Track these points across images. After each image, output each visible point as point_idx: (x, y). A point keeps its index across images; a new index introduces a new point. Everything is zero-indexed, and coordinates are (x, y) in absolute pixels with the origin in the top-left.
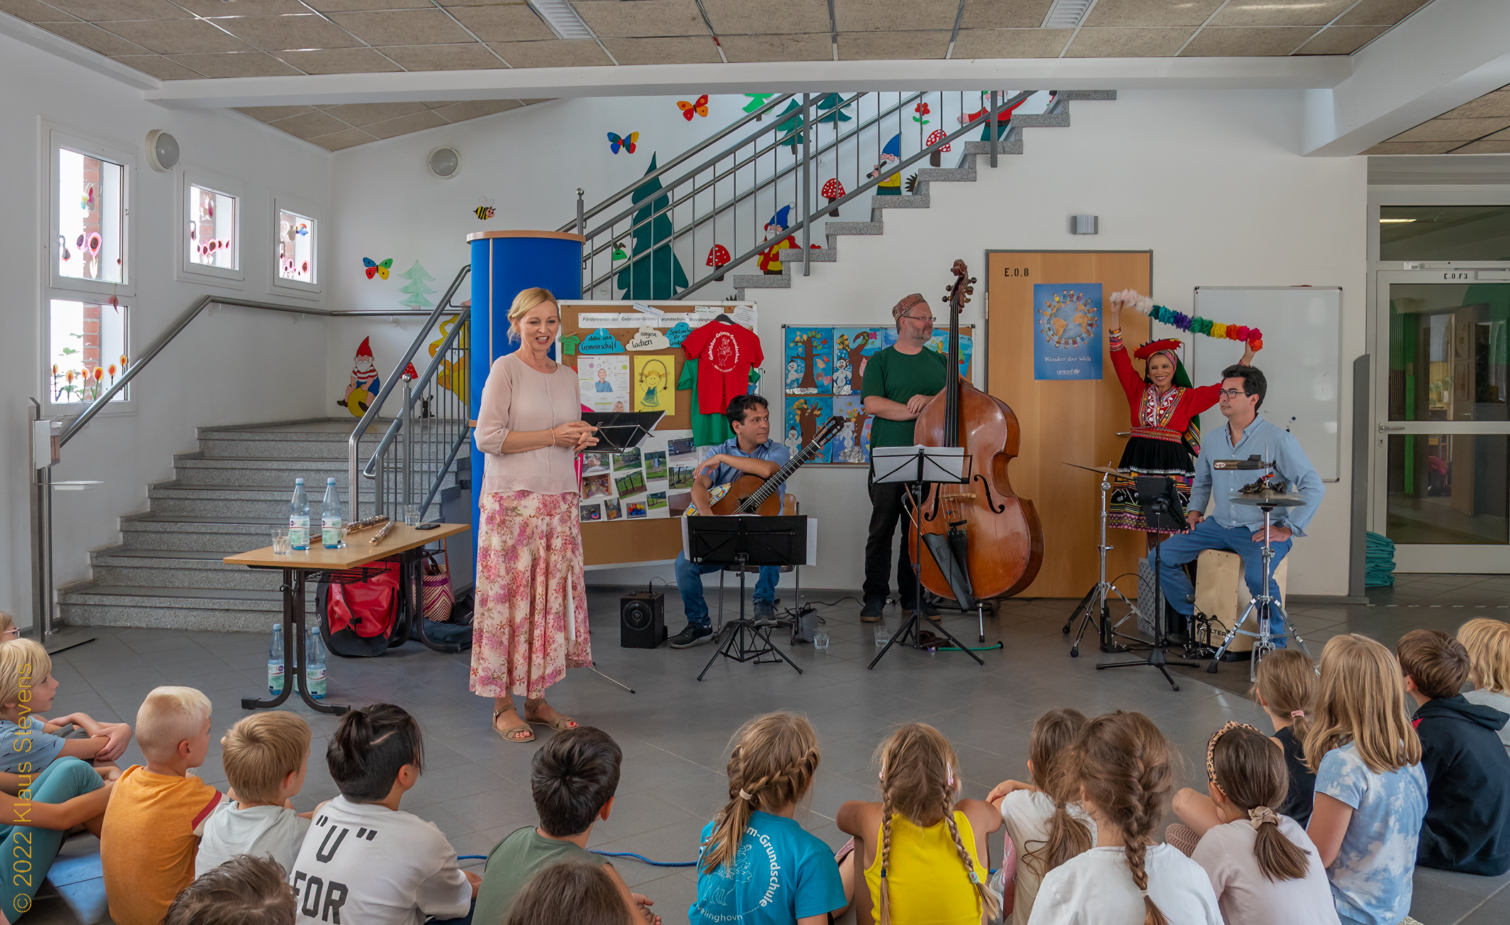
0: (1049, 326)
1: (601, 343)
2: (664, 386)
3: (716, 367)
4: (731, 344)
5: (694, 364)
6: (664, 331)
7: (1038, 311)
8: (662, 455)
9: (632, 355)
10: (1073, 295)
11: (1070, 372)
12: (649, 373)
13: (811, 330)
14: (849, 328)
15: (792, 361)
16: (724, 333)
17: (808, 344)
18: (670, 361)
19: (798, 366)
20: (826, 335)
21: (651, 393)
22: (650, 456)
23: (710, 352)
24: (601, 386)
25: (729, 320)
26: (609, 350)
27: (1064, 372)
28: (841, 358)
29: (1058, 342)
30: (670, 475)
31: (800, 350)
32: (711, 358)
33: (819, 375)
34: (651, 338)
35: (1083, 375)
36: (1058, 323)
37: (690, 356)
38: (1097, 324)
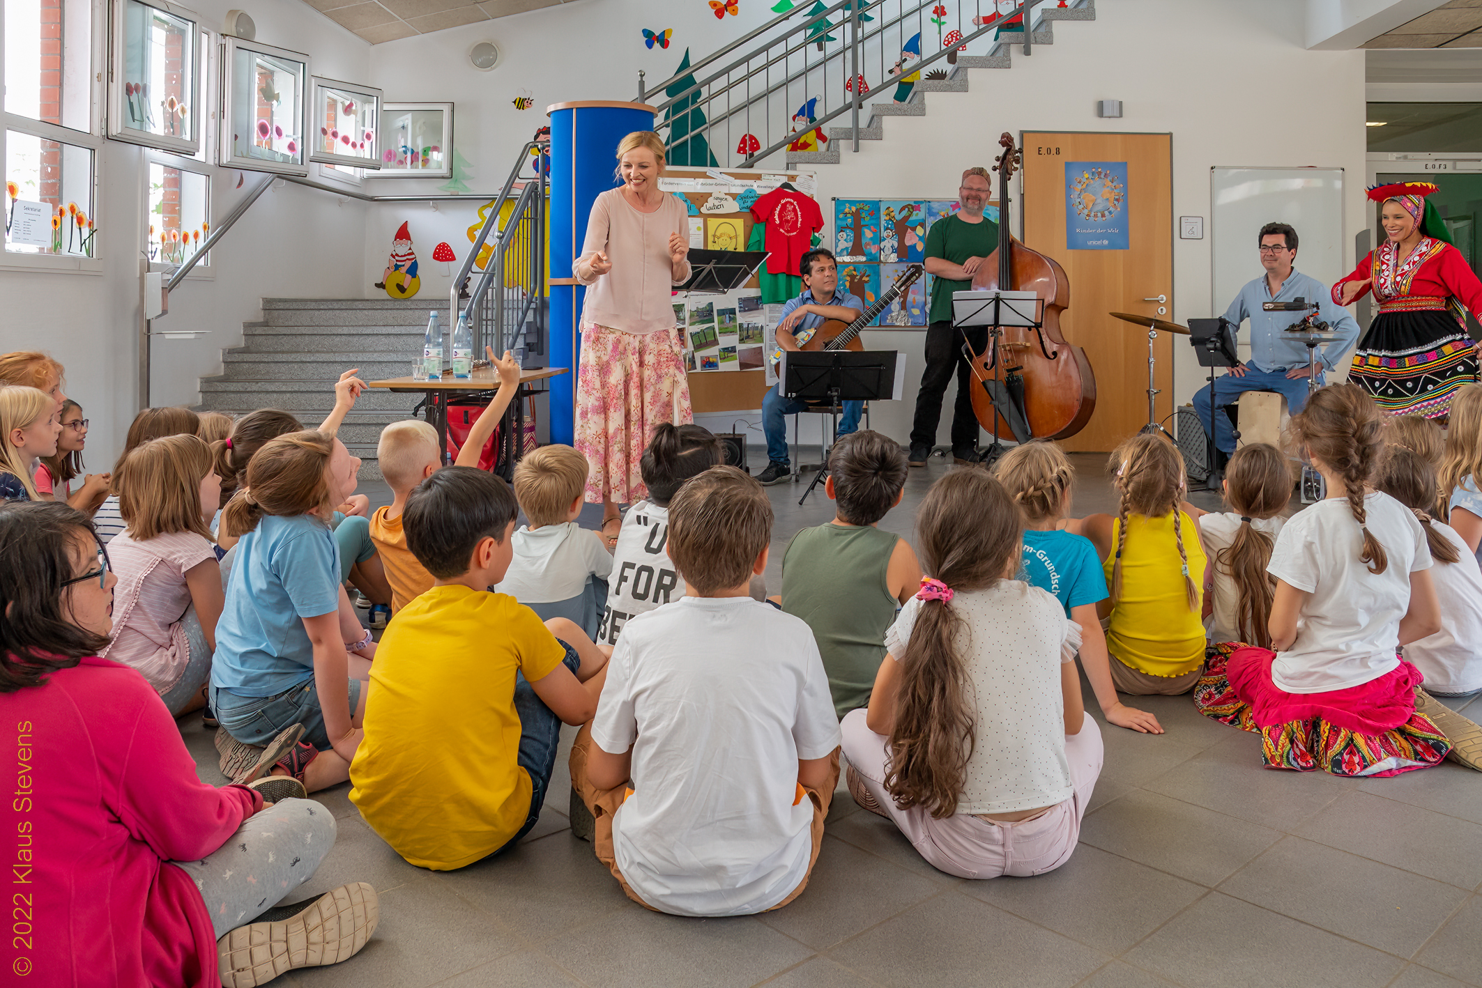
0: (1079, 200)
2: (735, 247)
3: (781, 230)
4: (794, 210)
5: (761, 227)
6: (734, 196)
7: (1069, 186)
8: (732, 311)
9: (706, 217)
10: (1101, 172)
11: (1099, 243)
12: (721, 235)
13: (859, 202)
14: (895, 201)
15: (842, 231)
16: (789, 200)
17: (857, 216)
18: (739, 224)
19: (847, 236)
20: (874, 207)
22: (722, 312)
23: (776, 217)
25: (793, 189)
27: (1094, 243)
28: (887, 229)
29: (1088, 215)
30: (740, 331)
31: (849, 221)
32: (778, 222)
33: (867, 244)
34: (723, 202)
35: (1112, 246)
36: (1088, 198)
37: (758, 220)
38: (1123, 199)
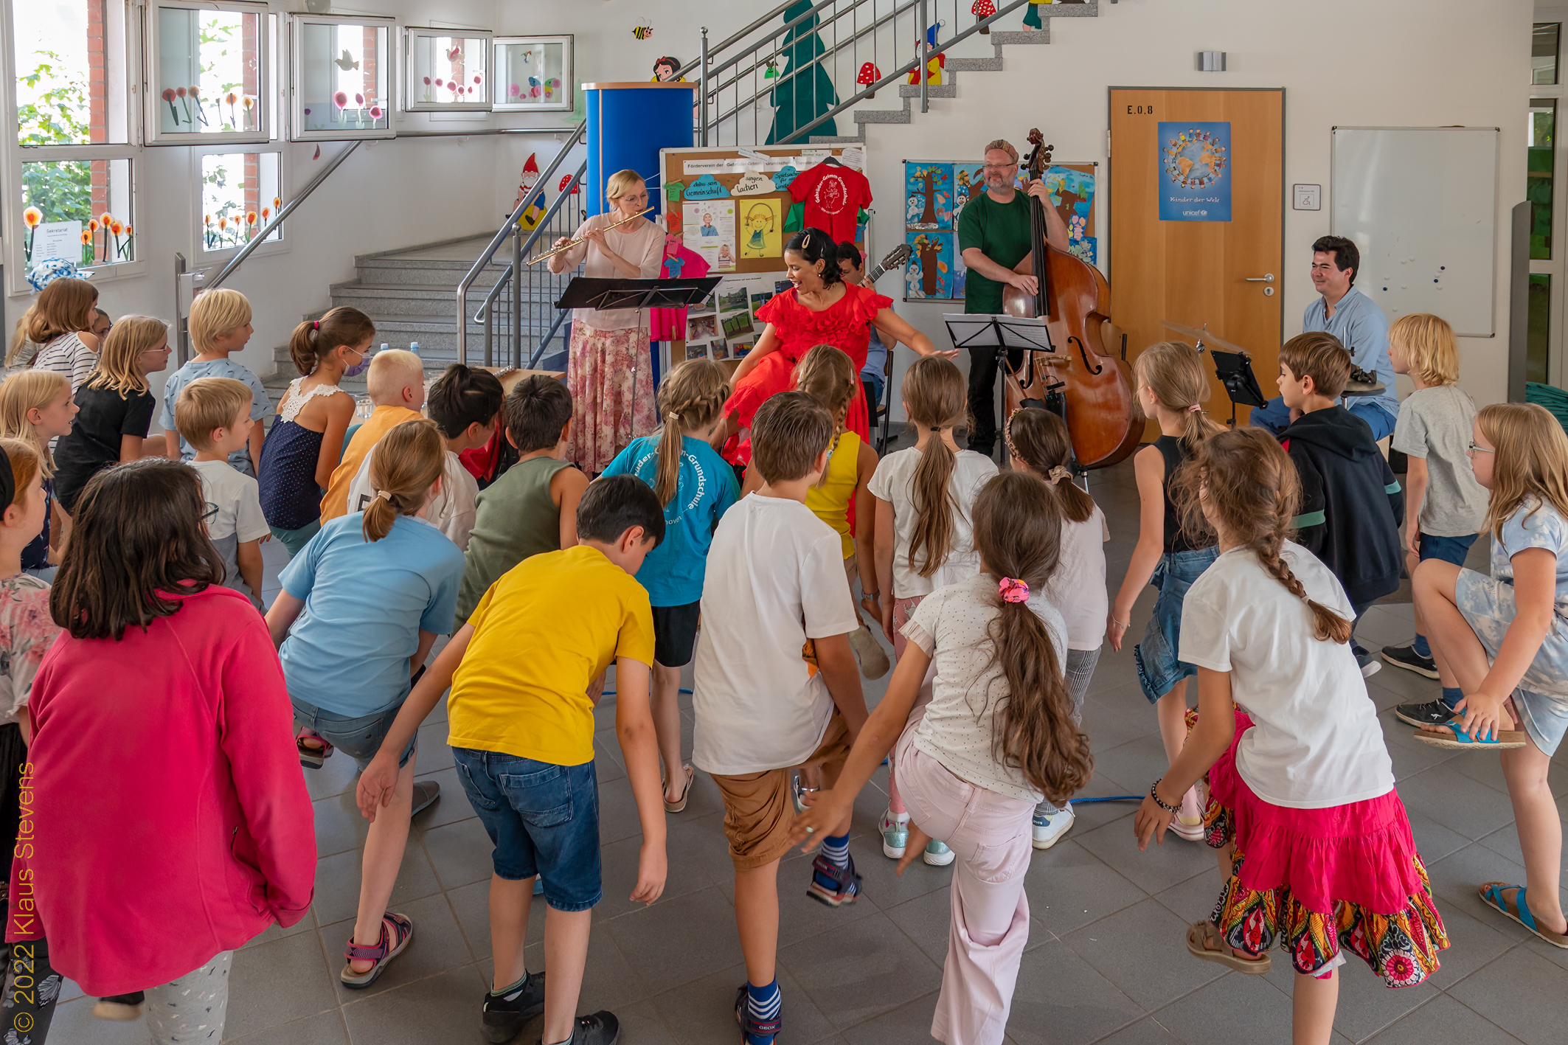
0: (1174, 165)
1: (706, 188)
2: (770, 228)
4: (839, 186)
5: (801, 207)
6: (770, 175)
7: (1162, 149)
9: (737, 199)
10: (1199, 134)
11: (1196, 213)
12: (755, 217)
13: (931, 165)
14: (970, 164)
15: (912, 197)
16: (832, 176)
17: (928, 180)
18: (776, 204)
19: (918, 201)
20: (947, 170)
21: (757, 235)
22: (757, 297)
23: (817, 196)
24: (707, 230)
25: (836, 163)
26: (715, 196)
27: (1191, 213)
28: (961, 194)
29: (1183, 182)
31: (921, 185)
32: (818, 201)
33: (940, 212)
34: (757, 182)
35: (1211, 217)
36: (1184, 163)
37: (795, 200)
38: (1225, 164)
